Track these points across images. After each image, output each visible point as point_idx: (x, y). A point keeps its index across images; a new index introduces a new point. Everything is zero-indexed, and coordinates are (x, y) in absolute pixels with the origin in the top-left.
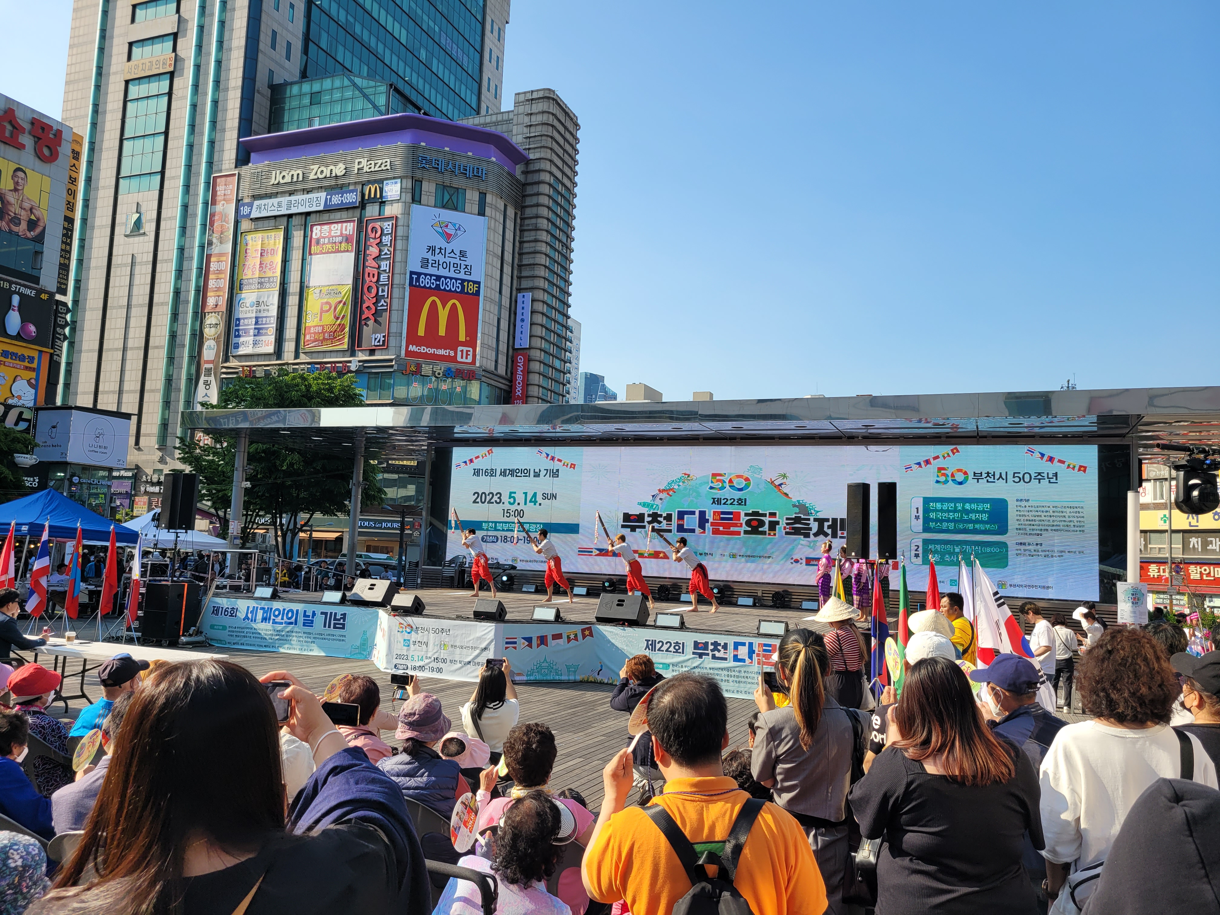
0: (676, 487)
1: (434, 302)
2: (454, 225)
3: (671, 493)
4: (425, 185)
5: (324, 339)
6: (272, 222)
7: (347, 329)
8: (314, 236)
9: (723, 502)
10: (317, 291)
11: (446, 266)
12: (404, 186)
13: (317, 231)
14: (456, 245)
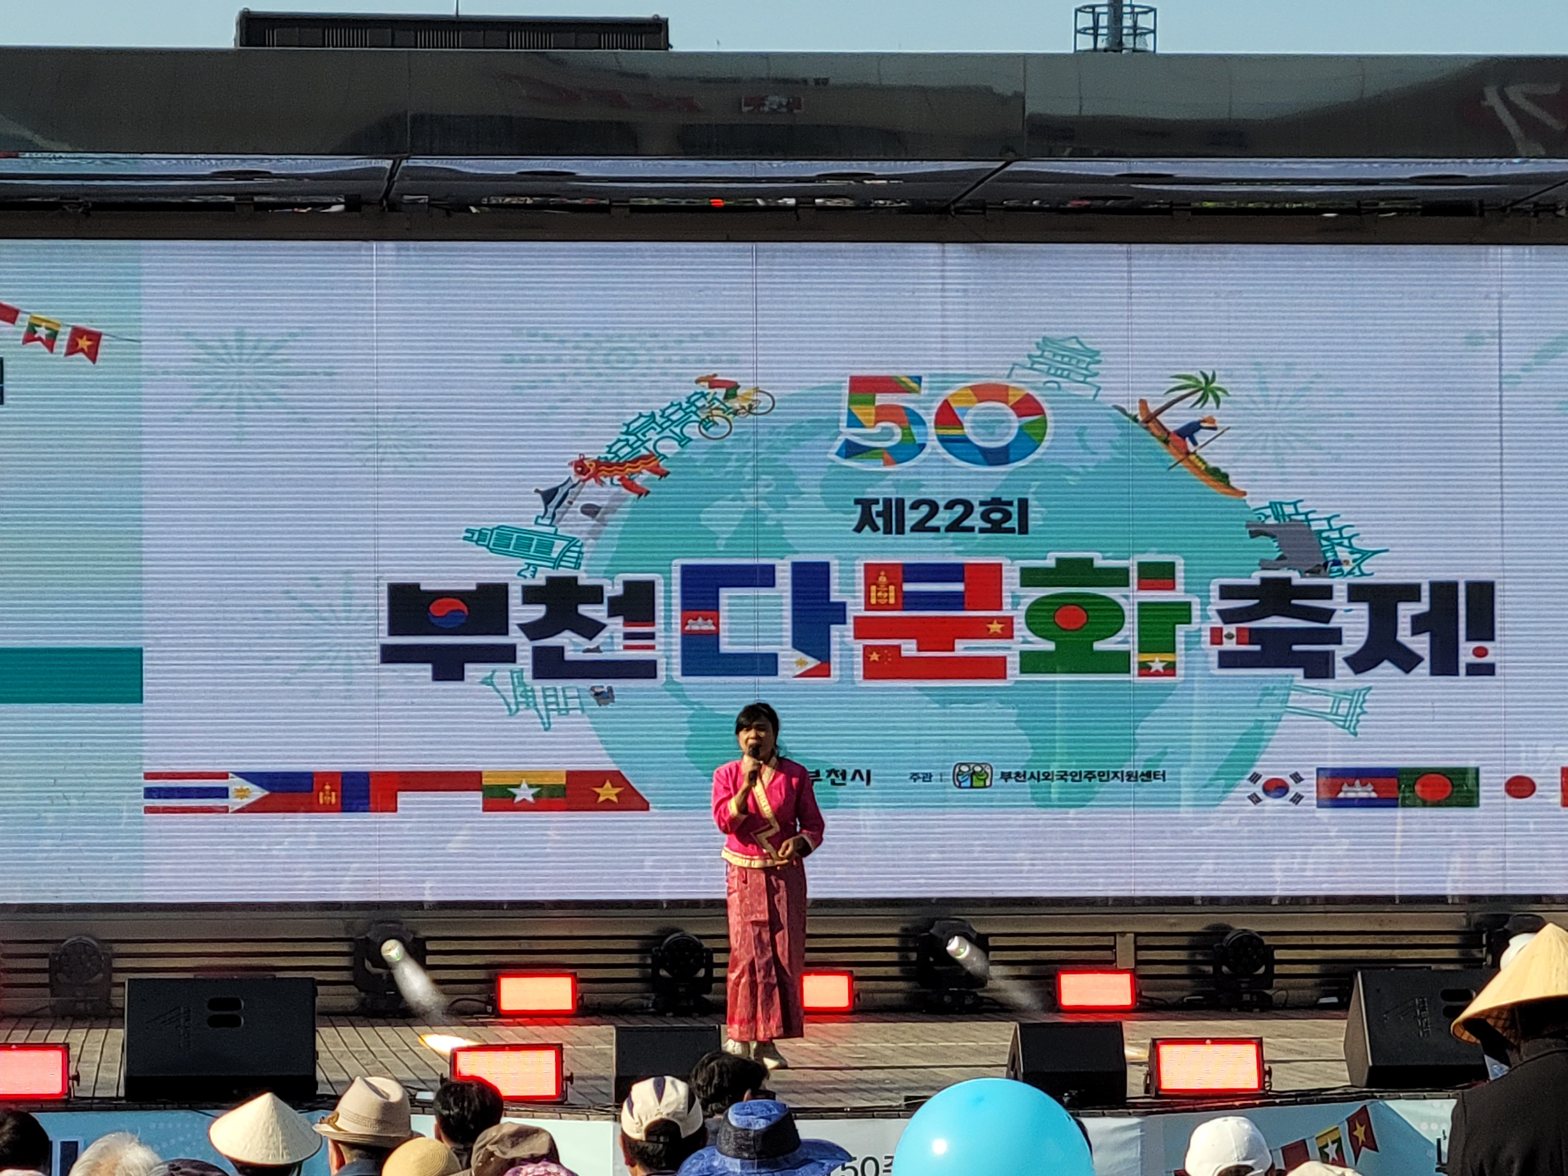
0: (669, 448)
3: (643, 478)
9: (912, 517)
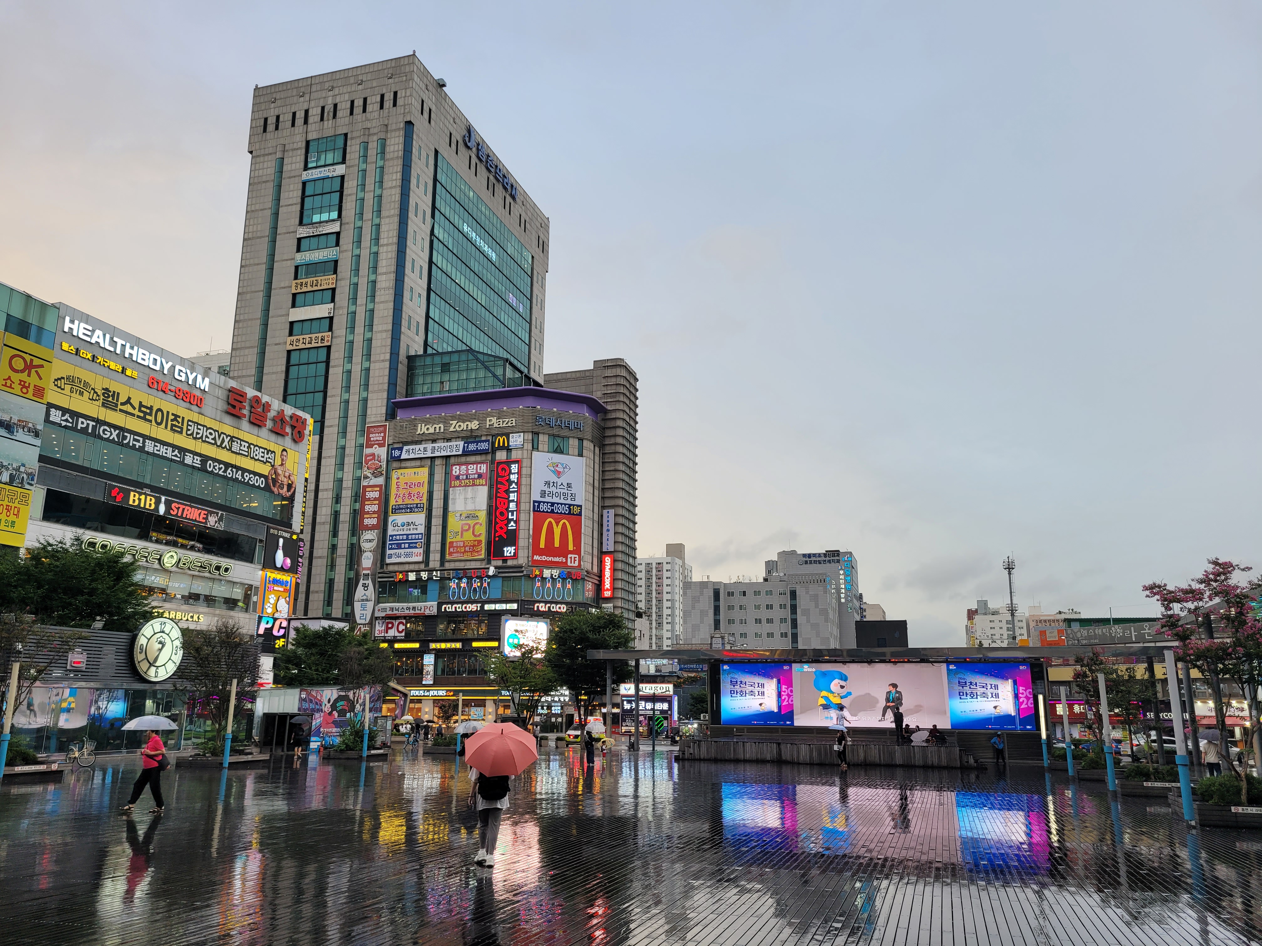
1: (550, 523)
2: (562, 465)
4: (541, 436)
5: (465, 551)
6: (418, 463)
7: (483, 545)
8: (454, 473)
10: (458, 515)
11: (558, 495)
12: (526, 438)
13: (456, 470)
14: (564, 480)
